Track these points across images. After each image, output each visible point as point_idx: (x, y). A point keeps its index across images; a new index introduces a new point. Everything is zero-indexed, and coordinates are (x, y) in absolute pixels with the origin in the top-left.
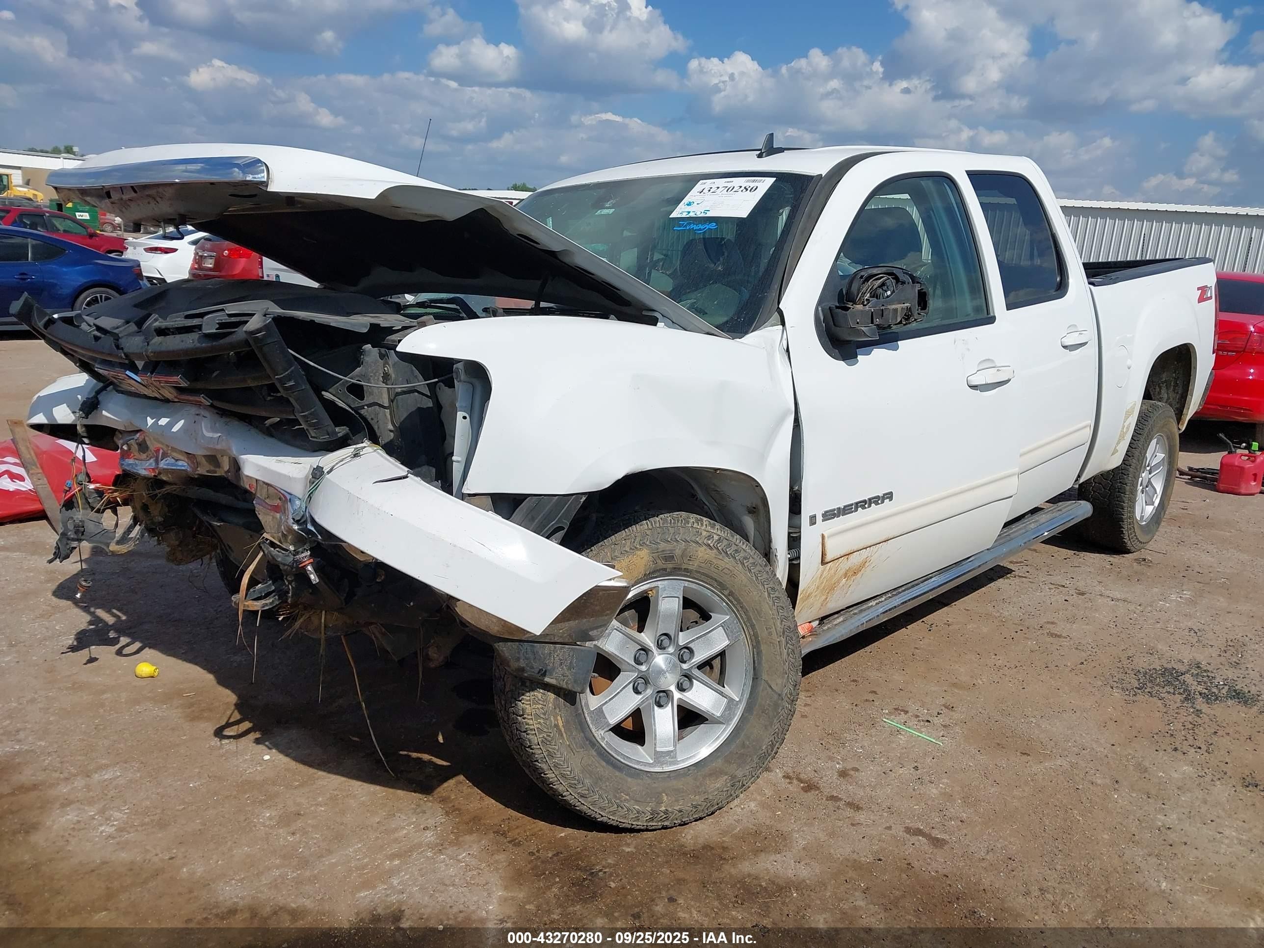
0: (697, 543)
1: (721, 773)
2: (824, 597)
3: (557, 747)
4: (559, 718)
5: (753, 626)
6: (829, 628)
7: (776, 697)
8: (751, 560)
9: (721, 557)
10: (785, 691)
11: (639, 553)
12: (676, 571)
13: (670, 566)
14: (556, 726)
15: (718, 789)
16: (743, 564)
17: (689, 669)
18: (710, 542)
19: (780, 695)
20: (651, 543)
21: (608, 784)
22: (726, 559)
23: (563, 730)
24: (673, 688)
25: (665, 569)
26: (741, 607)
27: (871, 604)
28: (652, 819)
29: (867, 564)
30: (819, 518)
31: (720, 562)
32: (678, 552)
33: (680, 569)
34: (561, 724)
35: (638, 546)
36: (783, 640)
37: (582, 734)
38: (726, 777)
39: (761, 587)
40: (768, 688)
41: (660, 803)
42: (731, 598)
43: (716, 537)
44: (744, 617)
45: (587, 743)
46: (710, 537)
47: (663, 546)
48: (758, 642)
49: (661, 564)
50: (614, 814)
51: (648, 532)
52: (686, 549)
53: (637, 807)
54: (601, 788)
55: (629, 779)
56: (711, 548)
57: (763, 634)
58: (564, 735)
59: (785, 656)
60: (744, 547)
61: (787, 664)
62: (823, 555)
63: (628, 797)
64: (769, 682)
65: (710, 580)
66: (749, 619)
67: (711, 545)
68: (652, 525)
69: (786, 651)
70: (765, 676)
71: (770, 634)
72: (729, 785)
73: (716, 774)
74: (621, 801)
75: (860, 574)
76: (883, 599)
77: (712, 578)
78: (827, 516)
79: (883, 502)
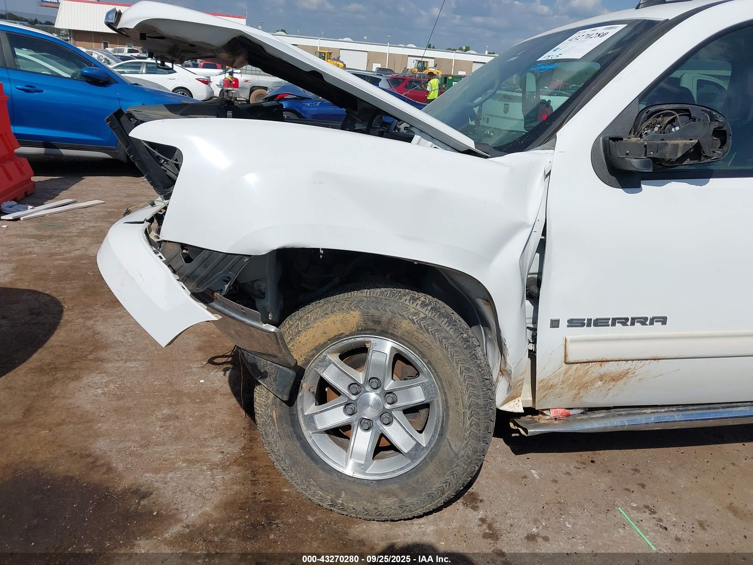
0: (403, 316)
1: (394, 495)
2: (574, 392)
3: (270, 431)
4: (274, 412)
5: (445, 393)
6: (582, 419)
7: (453, 455)
8: (451, 341)
9: (421, 332)
10: (462, 453)
11: (352, 312)
12: (385, 333)
13: (378, 328)
14: (271, 417)
15: (387, 505)
16: (441, 342)
17: (391, 410)
18: (414, 318)
19: (456, 454)
20: (363, 307)
21: (302, 469)
22: (426, 335)
23: (275, 421)
24: (375, 420)
25: (375, 330)
26: (437, 375)
27: (646, 411)
28: (332, 505)
29: (629, 375)
30: (563, 323)
31: (420, 336)
32: (384, 319)
33: (387, 333)
34: (275, 416)
35: (353, 308)
36: (469, 413)
37: (291, 429)
38: (396, 499)
39: (455, 365)
40: (448, 445)
41: (338, 496)
42: (430, 366)
43: (422, 315)
44: (439, 384)
45: (295, 436)
46: (415, 314)
47: (372, 311)
48: (447, 407)
49: (371, 325)
50: (305, 490)
51: (365, 299)
52: (391, 319)
53: (321, 493)
54: (296, 470)
55: (321, 472)
56: (414, 323)
57: (452, 402)
58: (276, 424)
59: (467, 425)
60: (448, 329)
61: (468, 432)
62: (566, 356)
63: (315, 483)
64: (450, 441)
65: (412, 347)
66: (443, 387)
67: (415, 320)
68: (370, 294)
69: (469, 422)
70: (448, 436)
71: (457, 404)
72: (397, 505)
73: (389, 494)
74: (310, 484)
75: (621, 383)
76: (663, 410)
77: (414, 346)
78: (573, 323)
79: (652, 323)
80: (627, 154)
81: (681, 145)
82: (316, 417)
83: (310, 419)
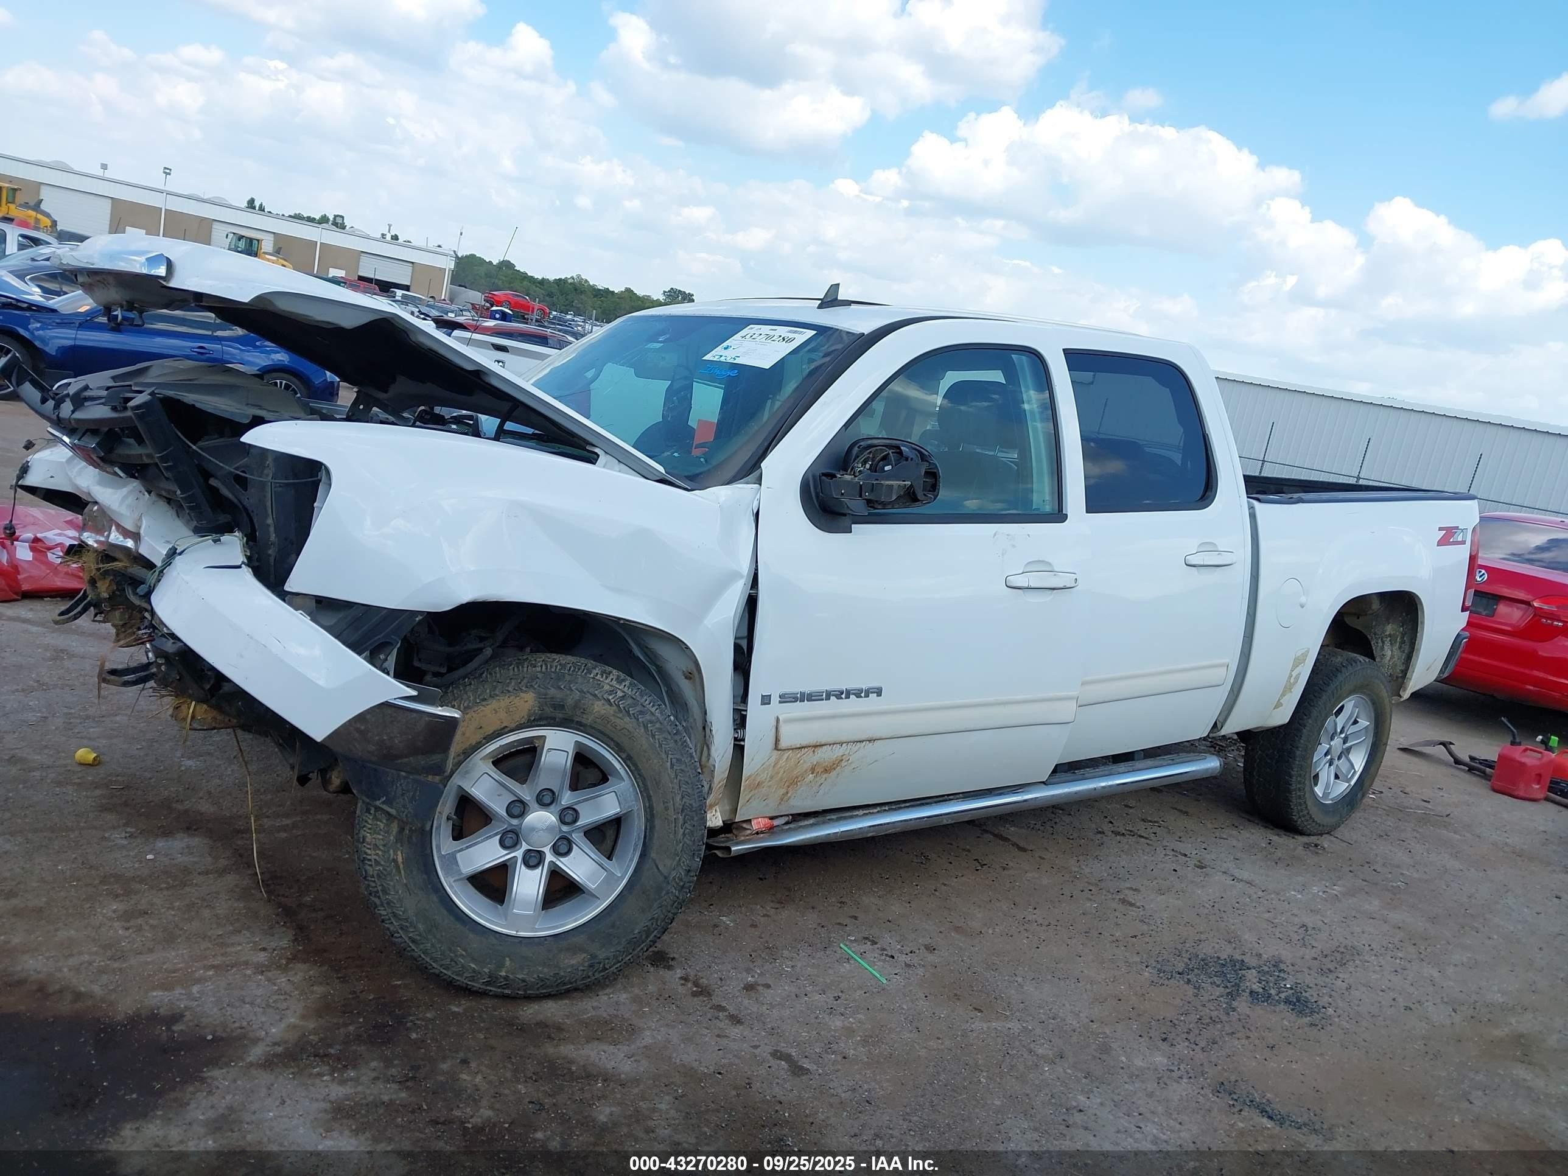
0: (595, 695)
1: (582, 950)
2: (783, 791)
3: (392, 883)
4: (399, 853)
5: (649, 798)
6: (790, 828)
7: (661, 879)
8: (658, 725)
9: (620, 715)
10: (674, 874)
11: (522, 695)
12: (566, 723)
13: (559, 715)
14: (395, 861)
15: (572, 966)
16: (646, 727)
17: (570, 833)
18: (610, 698)
19: (666, 878)
20: (539, 686)
21: (444, 934)
22: (627, 719)
23: (401, 866)
24: (547, 850)
25: (554, 719)
26: (639, 774)
27: (857, 813)
28: (488, 983)
29: (843, 764)
30: (775, 699)
31: (618, 721)
32: (570, 701)
33: (572, 721)
34: (400, 859)
35: (523, 688)
36: (681, 818)
37: (425, 877)
38: (585, 955)
39: (664, 756)
40: (655, 867)
41: (500, 966)
42: (629, 763)
43: (620, 694)
44: (641, 784)
45: (429, 886)
46: (612, 692)
47: (552, 691)
48: (652, 816)
49: (548, 710)
50: (447, 969)
51: (540, 675)
52: (580, 701)
53: (473, 966)
54: (435, 937)
55: (471, 936)
56: (611, 705)
57: (658, 808)
58: (402, 872)
59: (680, 836)
60: (653, 710)
61: (681, 845)
62: (777, 740)
63: (464, 953)
64: (657, 862)
65: (605, 739)
66: (646, 788)
67: (612, 701)
68: (547, 669)
69: (681, 831)
70: (653, 855)
71: (667, 809)
72: (586, 964)
73: (574, 950)
74: (456, 956)
75: (834, 773)
76: (875, 811)
77: (609, 737)
78: (785, 699)
79: (867, 696)
80: (842, 494)
81: (895, 487)
82: (458, 855)
83: (451, 861)
